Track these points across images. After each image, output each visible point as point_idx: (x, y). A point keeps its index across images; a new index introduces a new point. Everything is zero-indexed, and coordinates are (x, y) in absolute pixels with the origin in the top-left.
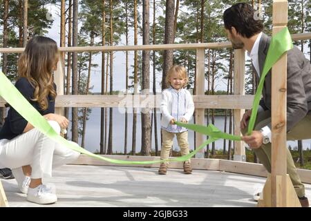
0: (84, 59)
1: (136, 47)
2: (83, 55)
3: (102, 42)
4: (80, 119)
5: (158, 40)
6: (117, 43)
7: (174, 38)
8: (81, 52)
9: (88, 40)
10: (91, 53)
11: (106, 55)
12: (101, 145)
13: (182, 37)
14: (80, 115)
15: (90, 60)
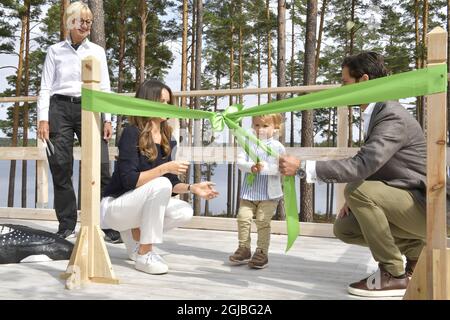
0: (208, 103)
1: (269, 90)
2: (208, 99)
3: (230, 84)
4: (203, 173)
5: (296, 79)
6: (247, 84)
7: (316, 77)
8: (205, 96)
9: (214, 82)
10: (217, 97)
11: (234, 98)
12: (229, 206)
13: (327, 76)
14: (204, 169)
15: (215, 105)
